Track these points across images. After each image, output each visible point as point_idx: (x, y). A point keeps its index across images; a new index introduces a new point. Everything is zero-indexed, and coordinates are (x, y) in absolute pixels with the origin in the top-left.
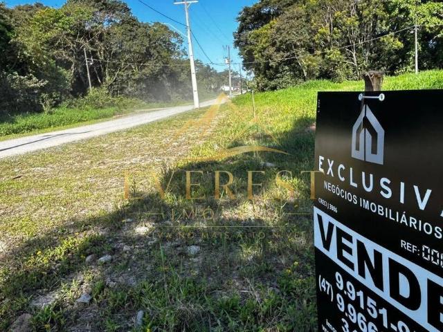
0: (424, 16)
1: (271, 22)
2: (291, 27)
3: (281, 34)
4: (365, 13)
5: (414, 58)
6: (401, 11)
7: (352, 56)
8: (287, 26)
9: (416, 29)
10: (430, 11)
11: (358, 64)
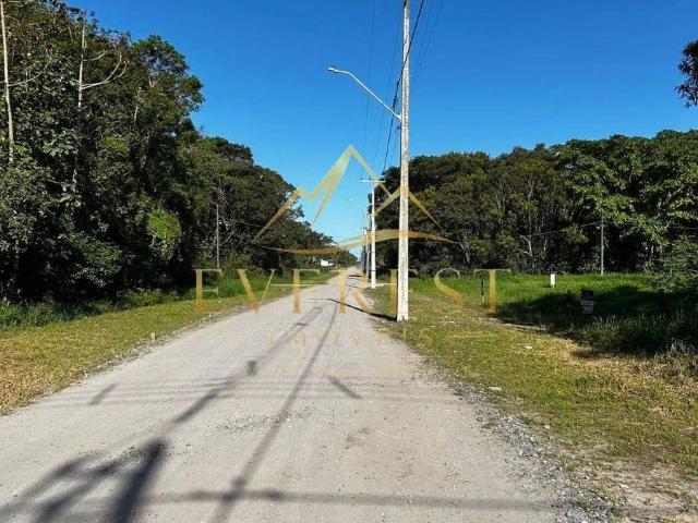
0: (612, 211)
1: (427, 191)
2: (457, 203)
3: (443, 209)
4: (546, 198)
5: (600, 253)
6: (586, 202)
7: (527, 244)
8: (452, 201)
9: (603, 226)
10: (618, 206)
11: (534, 255)
